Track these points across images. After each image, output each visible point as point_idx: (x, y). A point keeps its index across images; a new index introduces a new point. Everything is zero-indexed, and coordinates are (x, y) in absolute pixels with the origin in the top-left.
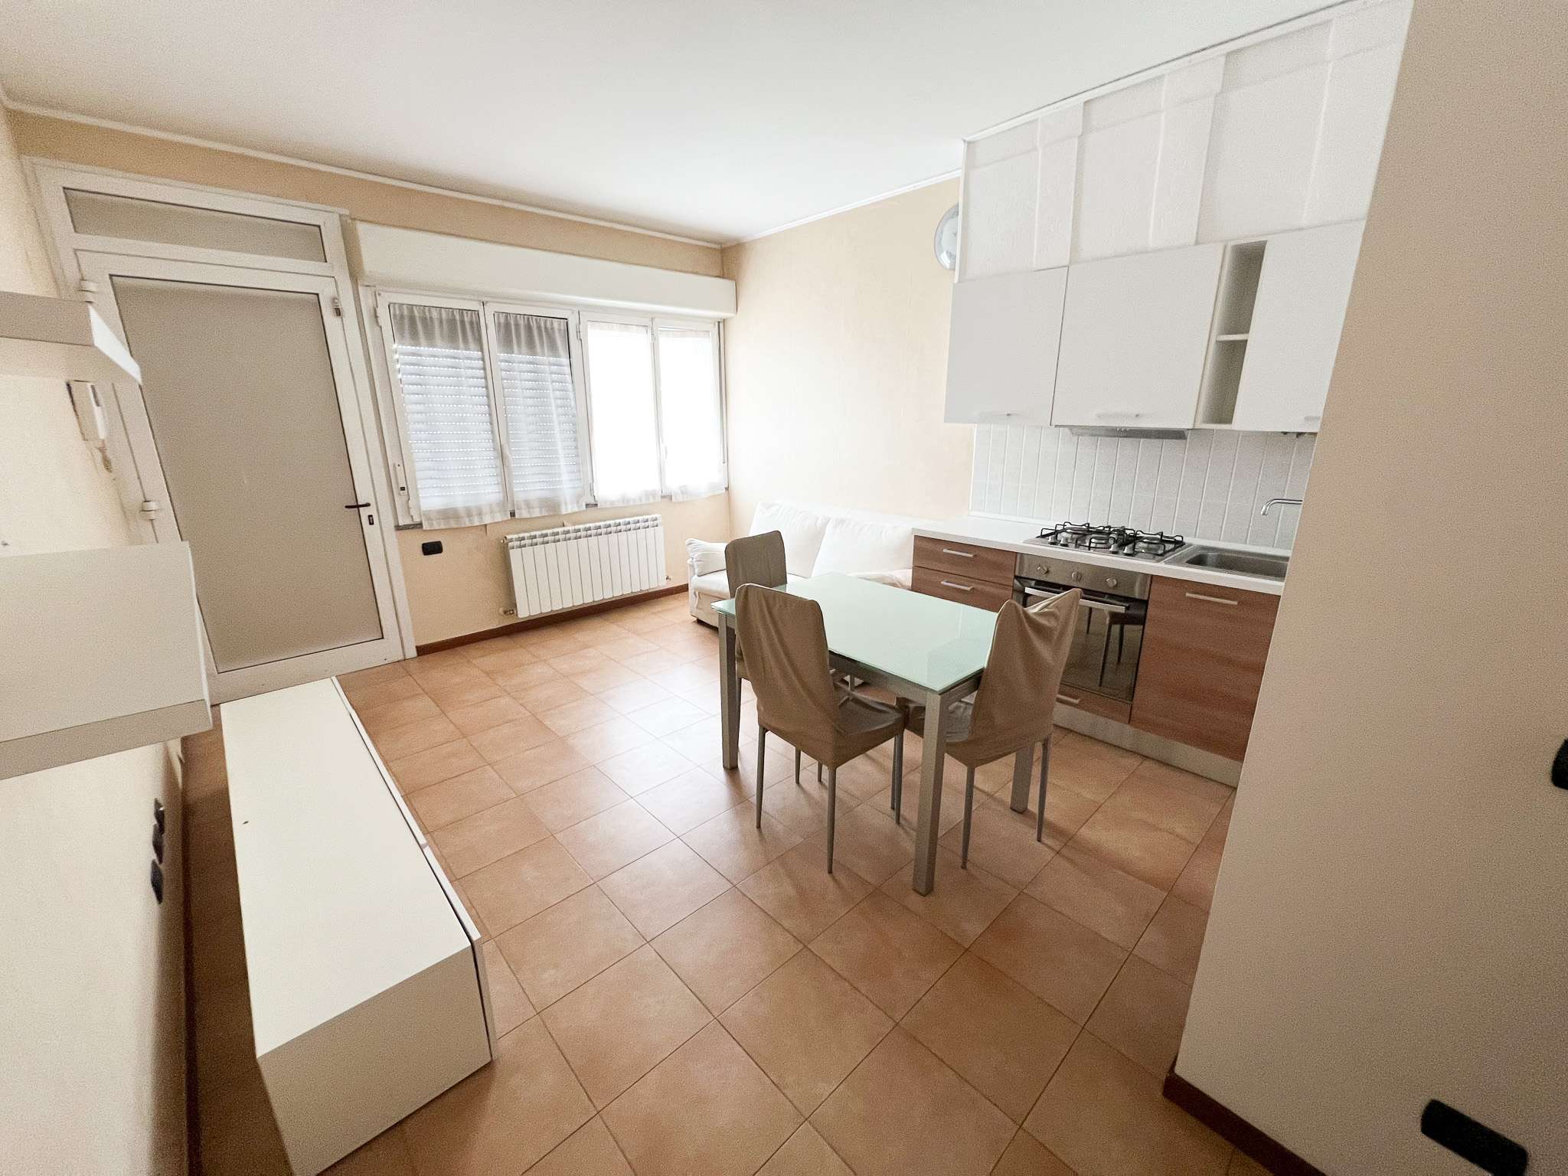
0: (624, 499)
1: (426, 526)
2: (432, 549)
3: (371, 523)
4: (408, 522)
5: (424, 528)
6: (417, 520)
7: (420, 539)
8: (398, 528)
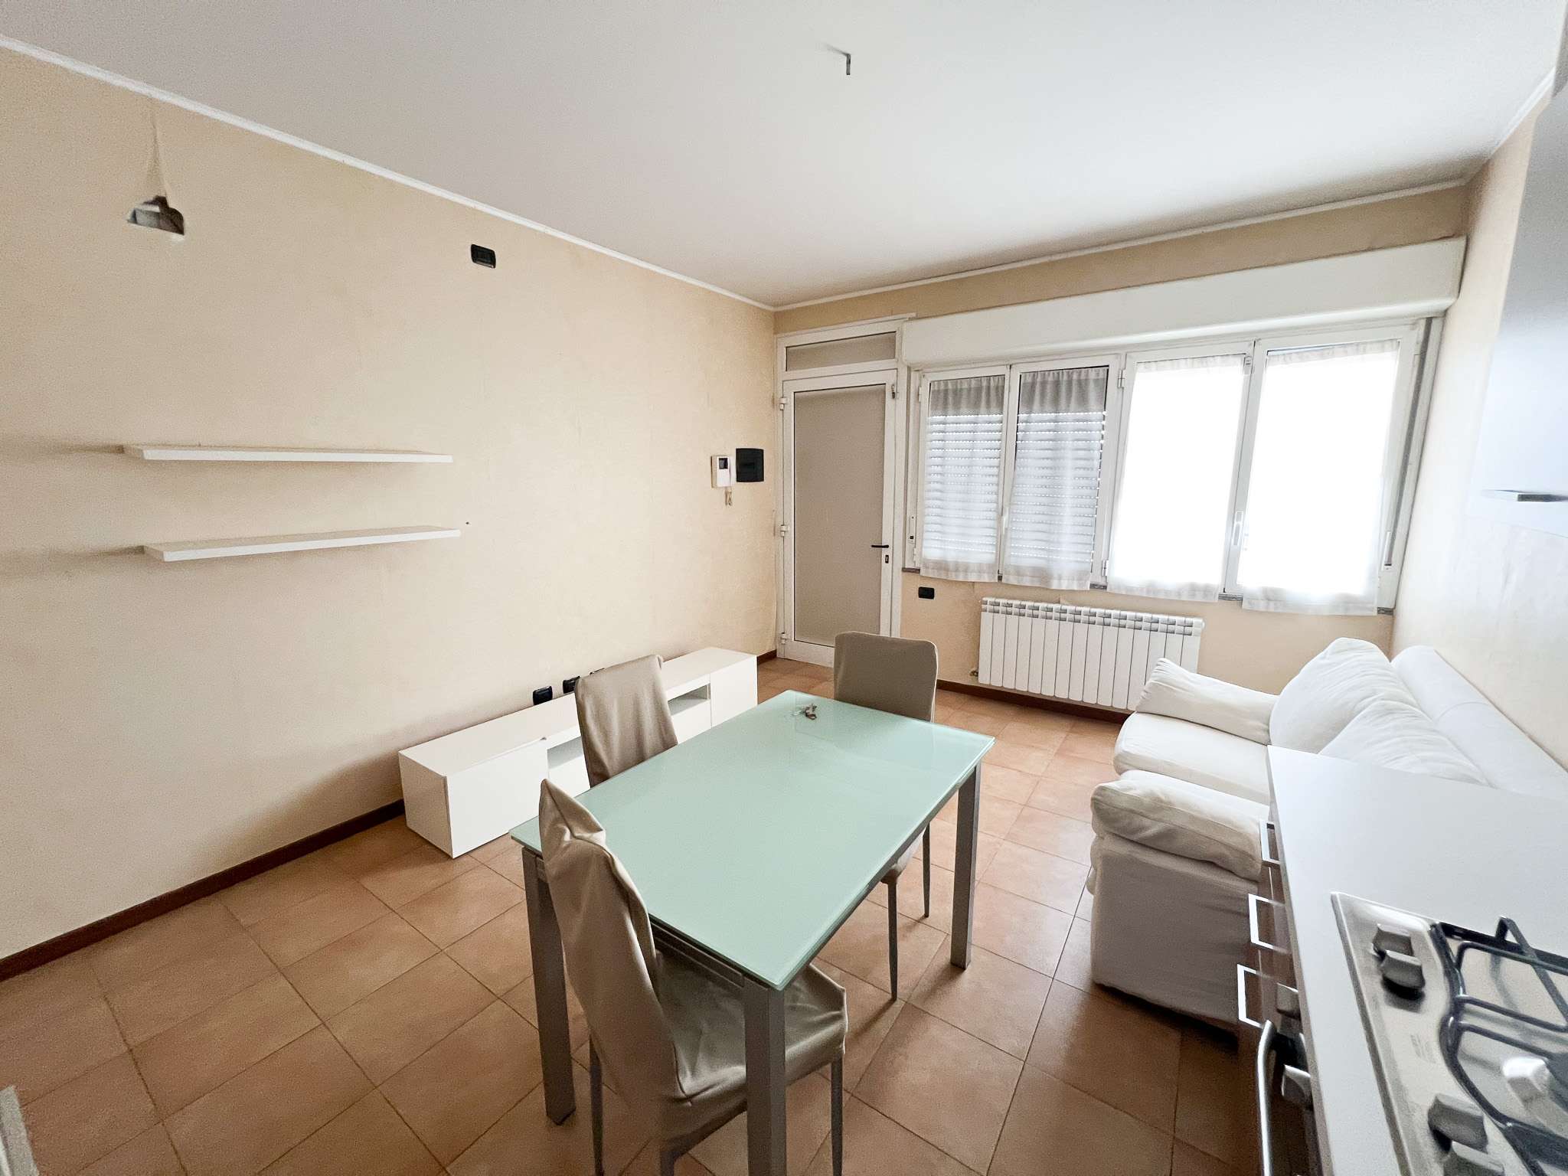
0: (1151, 588)
1: (922, 573)
2: (927, 593)
3: (887, 562)
4: (911, 566)
5: (921, 573)
6: (917, 566)
7: (918, 583)
8: (904, 570)
